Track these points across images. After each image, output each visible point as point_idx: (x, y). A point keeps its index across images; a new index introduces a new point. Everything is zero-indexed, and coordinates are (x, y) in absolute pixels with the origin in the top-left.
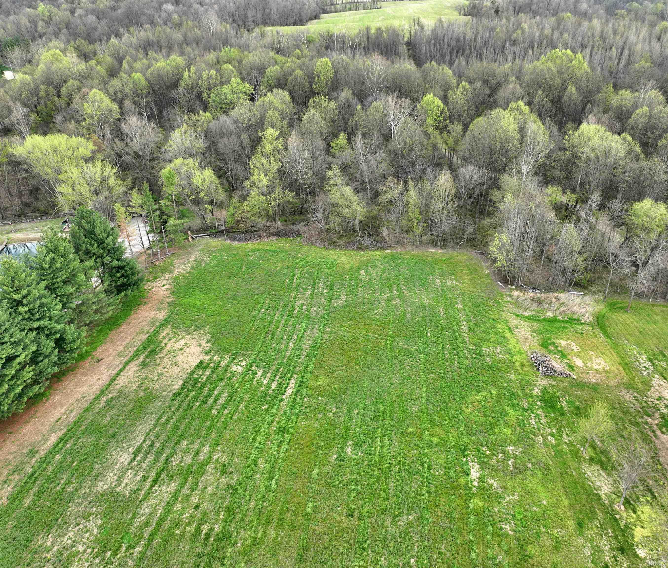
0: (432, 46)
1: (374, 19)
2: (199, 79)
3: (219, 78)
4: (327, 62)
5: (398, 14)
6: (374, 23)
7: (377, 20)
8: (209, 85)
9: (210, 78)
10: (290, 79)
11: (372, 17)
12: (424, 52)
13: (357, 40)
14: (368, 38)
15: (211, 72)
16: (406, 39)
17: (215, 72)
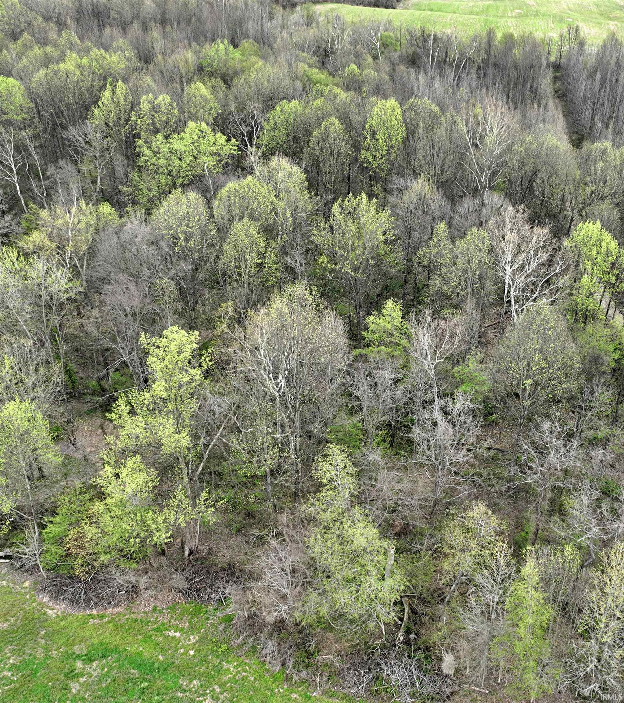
0: (597, 85)
1: (504, 12)
2: (132, 109)
3: (176, 112)
4: (393, 109)
5: (543, 9)
6: (504, 20)
7: (510, 15)
8: (154, 124)
9: (155, 109)
10: (315, 133)
11: (502, 9)
12: (582, 93)
13: (469, 53)
14: (488, 50)
15: (161, 98)
16: (552, 59)
17: (168, 99)
